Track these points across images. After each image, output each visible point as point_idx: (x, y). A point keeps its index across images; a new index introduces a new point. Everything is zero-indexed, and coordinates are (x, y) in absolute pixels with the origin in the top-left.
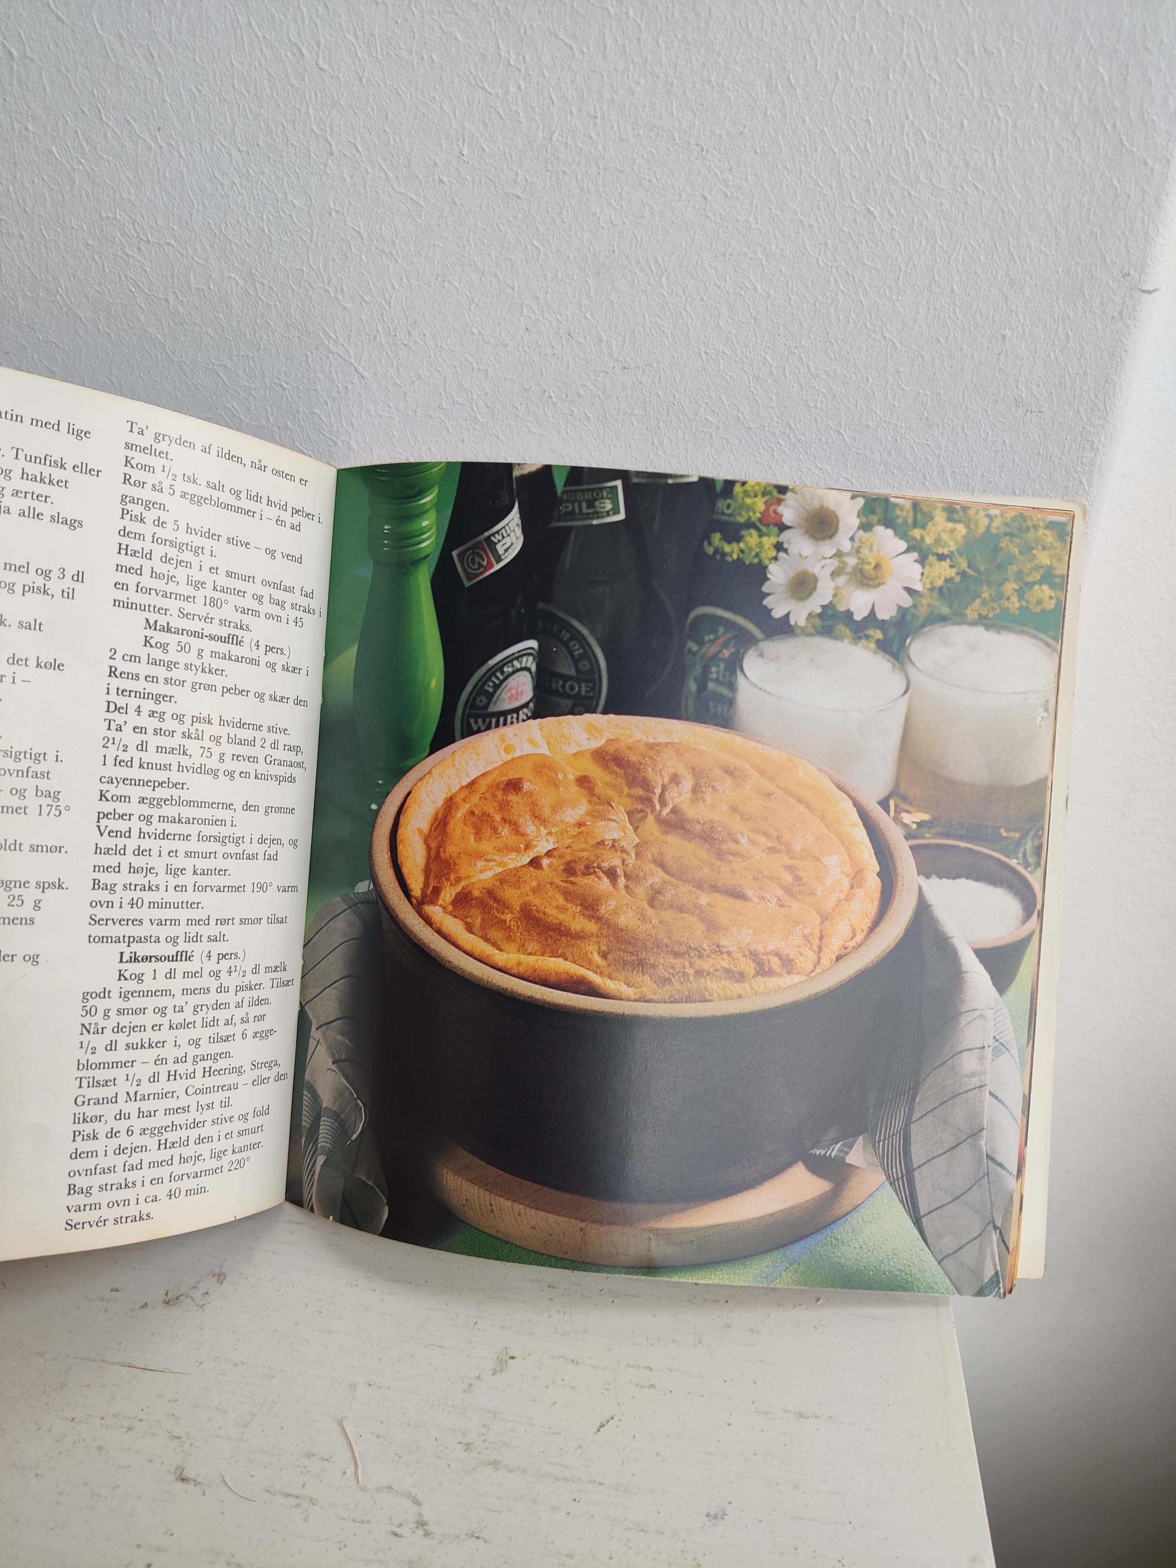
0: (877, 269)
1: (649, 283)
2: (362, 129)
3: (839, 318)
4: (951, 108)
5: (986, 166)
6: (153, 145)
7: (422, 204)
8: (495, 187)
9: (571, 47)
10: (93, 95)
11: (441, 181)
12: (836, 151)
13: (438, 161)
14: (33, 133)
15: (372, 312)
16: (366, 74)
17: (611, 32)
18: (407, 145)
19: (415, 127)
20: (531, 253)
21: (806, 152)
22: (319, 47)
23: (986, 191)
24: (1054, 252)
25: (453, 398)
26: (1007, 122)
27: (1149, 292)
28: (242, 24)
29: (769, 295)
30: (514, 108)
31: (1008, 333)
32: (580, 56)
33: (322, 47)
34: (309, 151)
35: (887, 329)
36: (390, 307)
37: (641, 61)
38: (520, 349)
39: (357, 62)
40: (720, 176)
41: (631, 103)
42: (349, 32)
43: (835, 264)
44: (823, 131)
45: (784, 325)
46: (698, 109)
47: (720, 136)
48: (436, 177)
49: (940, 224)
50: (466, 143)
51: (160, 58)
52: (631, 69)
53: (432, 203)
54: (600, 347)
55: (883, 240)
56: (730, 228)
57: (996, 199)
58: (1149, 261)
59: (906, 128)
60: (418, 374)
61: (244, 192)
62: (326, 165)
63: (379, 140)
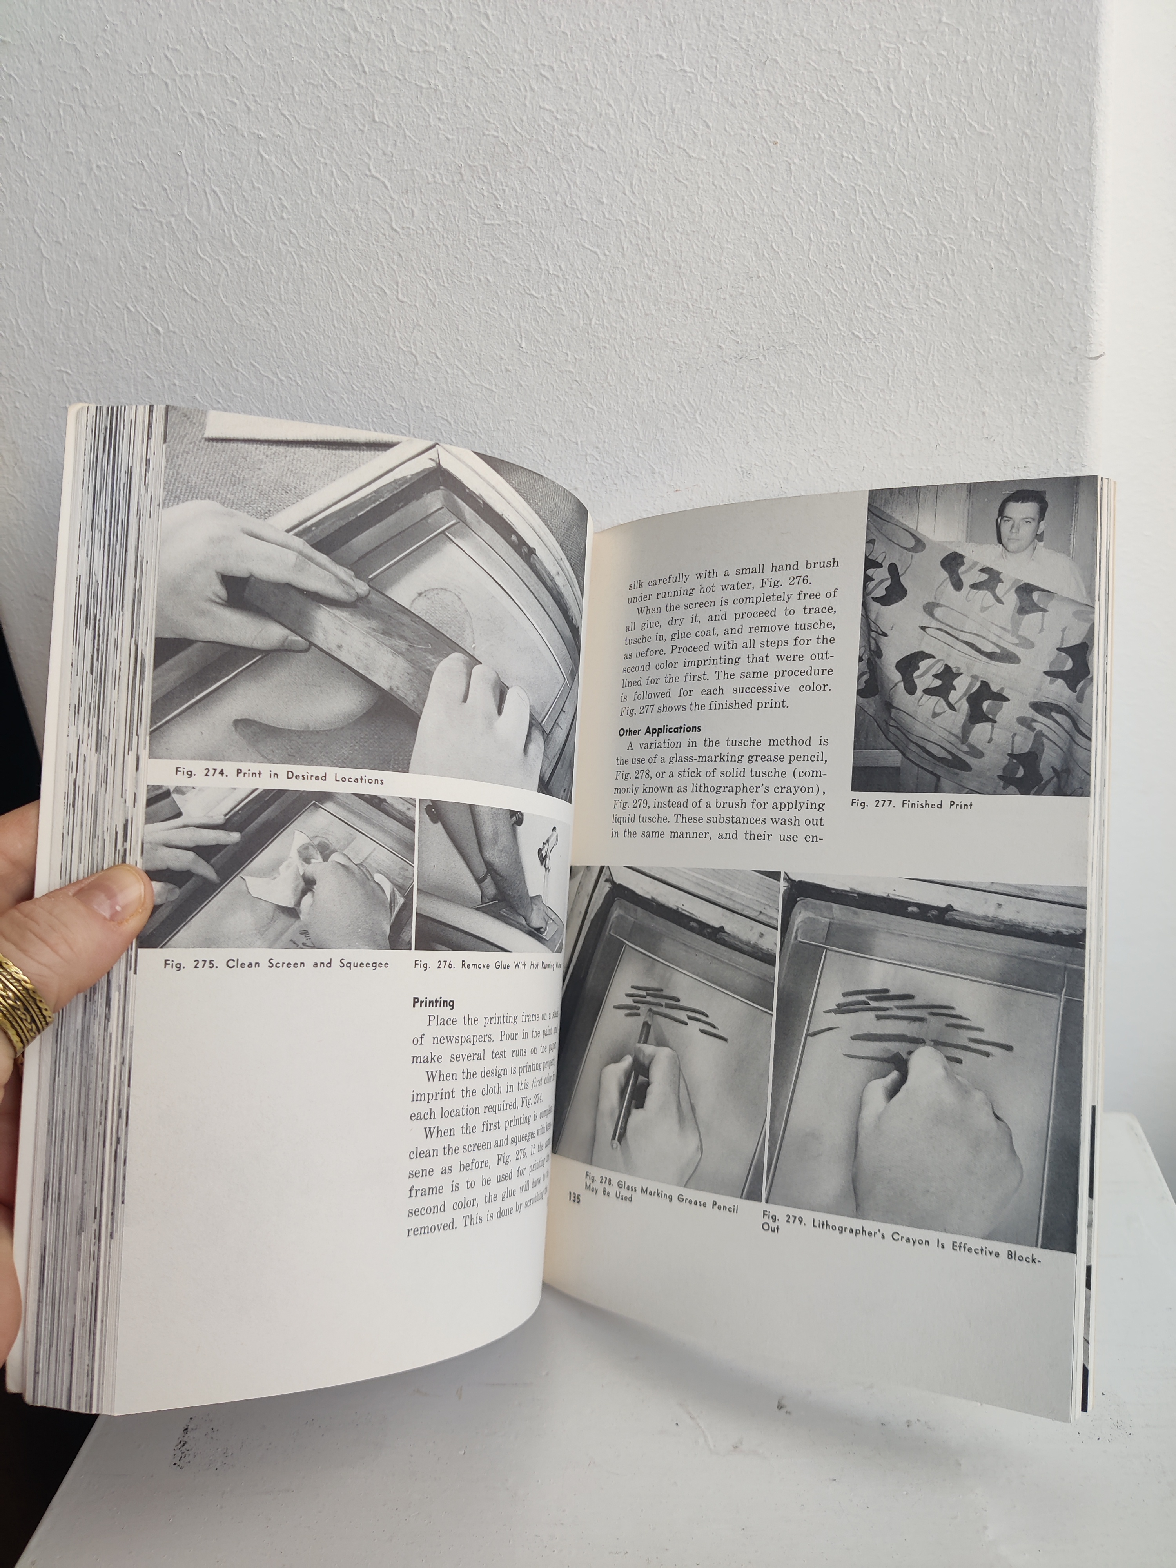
0: (869, 379)
1: (686, 421)
2: (440, 341)
3: (845, 422)
4: (906, 247)
5: (943, 285)
6: (275, 379)
7: (495, 390)
8: (551, 367)
9: (597, 254)
10: (225, 350)
11: (507, 370)
12: (820, 294)
13: (503, 355)
14: (180, 387)
16: (437, 300)
17: (626, 237)
18: (477, 347)
19: (481, 332)
20: (587, 413)
21: (795, 299)
22: (397, 286)
23: (946, 304)
24: (1011, 341)
26: (953, 250)
27: (1096, 358)
28: (335, 279)
29: (785, 414)
30: (558, 305)
31: (987, 409)
32: (604, 259)
33: (400, 285)
34: (399, 365)
35: (886, 423)
37: (653, 254)
38: (589, 490)
39: (429, 291)
40: (730, 330)
41: (650, 286)
42: (420, 271)
43: (834, 380)
44: (806, 281)
45: (801, 435)
46: (704, 282)
47: (725, 299)
48: (503, 368)
49: (915, 336)
50: (523, 339)
51: (274, 314)
52: (646, 261)
53: (503, 389)
54: (654, 478)
55: (870, 355)
56: (745, 367)
57: (955, 308)
58: (1090, 335)
59: (872, 267)
61: (351, 404)
62: (414, 373)
63: (454, 347)
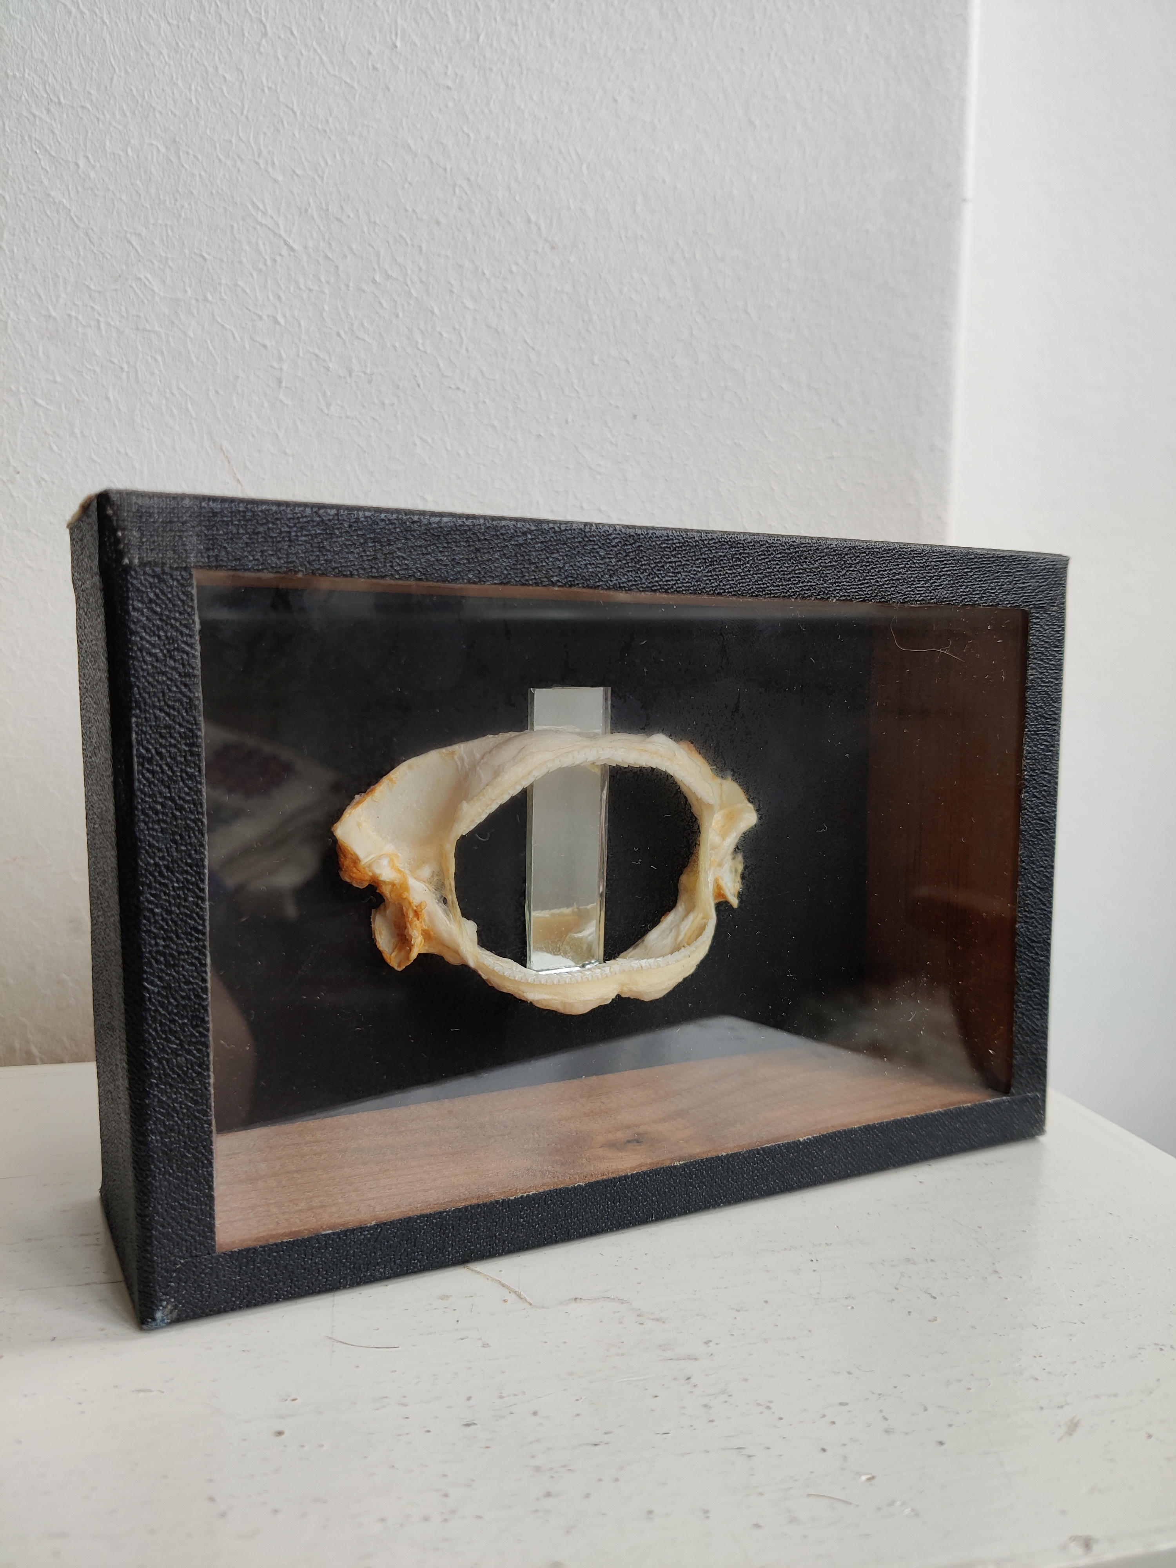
1: (572, 172)
2: (297, 15)
6: (74, 10)
7: (356, 87)
8: (427, 77)
11: (375, 68)
13: (372, 50)
15: (303, 186)
18: (342, 33)
19: (350, 18)
20: (461, 139)
25: (386, 272)
27: (964, 201)
30: (443, 10)
34: (243, 30)
36: (322, 182)
38: (454, 227)
48: (370, 65)
50: (399, 38)
53: (366, 88)
54: (530, 228)
60: (351, 249)
61: (172, 63)
62: (260, 45)
63: (315, 26)
